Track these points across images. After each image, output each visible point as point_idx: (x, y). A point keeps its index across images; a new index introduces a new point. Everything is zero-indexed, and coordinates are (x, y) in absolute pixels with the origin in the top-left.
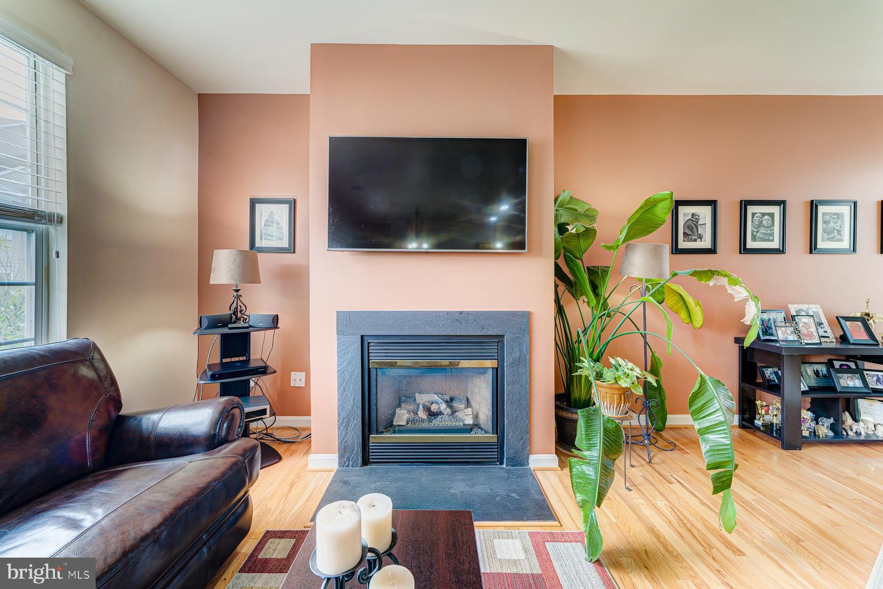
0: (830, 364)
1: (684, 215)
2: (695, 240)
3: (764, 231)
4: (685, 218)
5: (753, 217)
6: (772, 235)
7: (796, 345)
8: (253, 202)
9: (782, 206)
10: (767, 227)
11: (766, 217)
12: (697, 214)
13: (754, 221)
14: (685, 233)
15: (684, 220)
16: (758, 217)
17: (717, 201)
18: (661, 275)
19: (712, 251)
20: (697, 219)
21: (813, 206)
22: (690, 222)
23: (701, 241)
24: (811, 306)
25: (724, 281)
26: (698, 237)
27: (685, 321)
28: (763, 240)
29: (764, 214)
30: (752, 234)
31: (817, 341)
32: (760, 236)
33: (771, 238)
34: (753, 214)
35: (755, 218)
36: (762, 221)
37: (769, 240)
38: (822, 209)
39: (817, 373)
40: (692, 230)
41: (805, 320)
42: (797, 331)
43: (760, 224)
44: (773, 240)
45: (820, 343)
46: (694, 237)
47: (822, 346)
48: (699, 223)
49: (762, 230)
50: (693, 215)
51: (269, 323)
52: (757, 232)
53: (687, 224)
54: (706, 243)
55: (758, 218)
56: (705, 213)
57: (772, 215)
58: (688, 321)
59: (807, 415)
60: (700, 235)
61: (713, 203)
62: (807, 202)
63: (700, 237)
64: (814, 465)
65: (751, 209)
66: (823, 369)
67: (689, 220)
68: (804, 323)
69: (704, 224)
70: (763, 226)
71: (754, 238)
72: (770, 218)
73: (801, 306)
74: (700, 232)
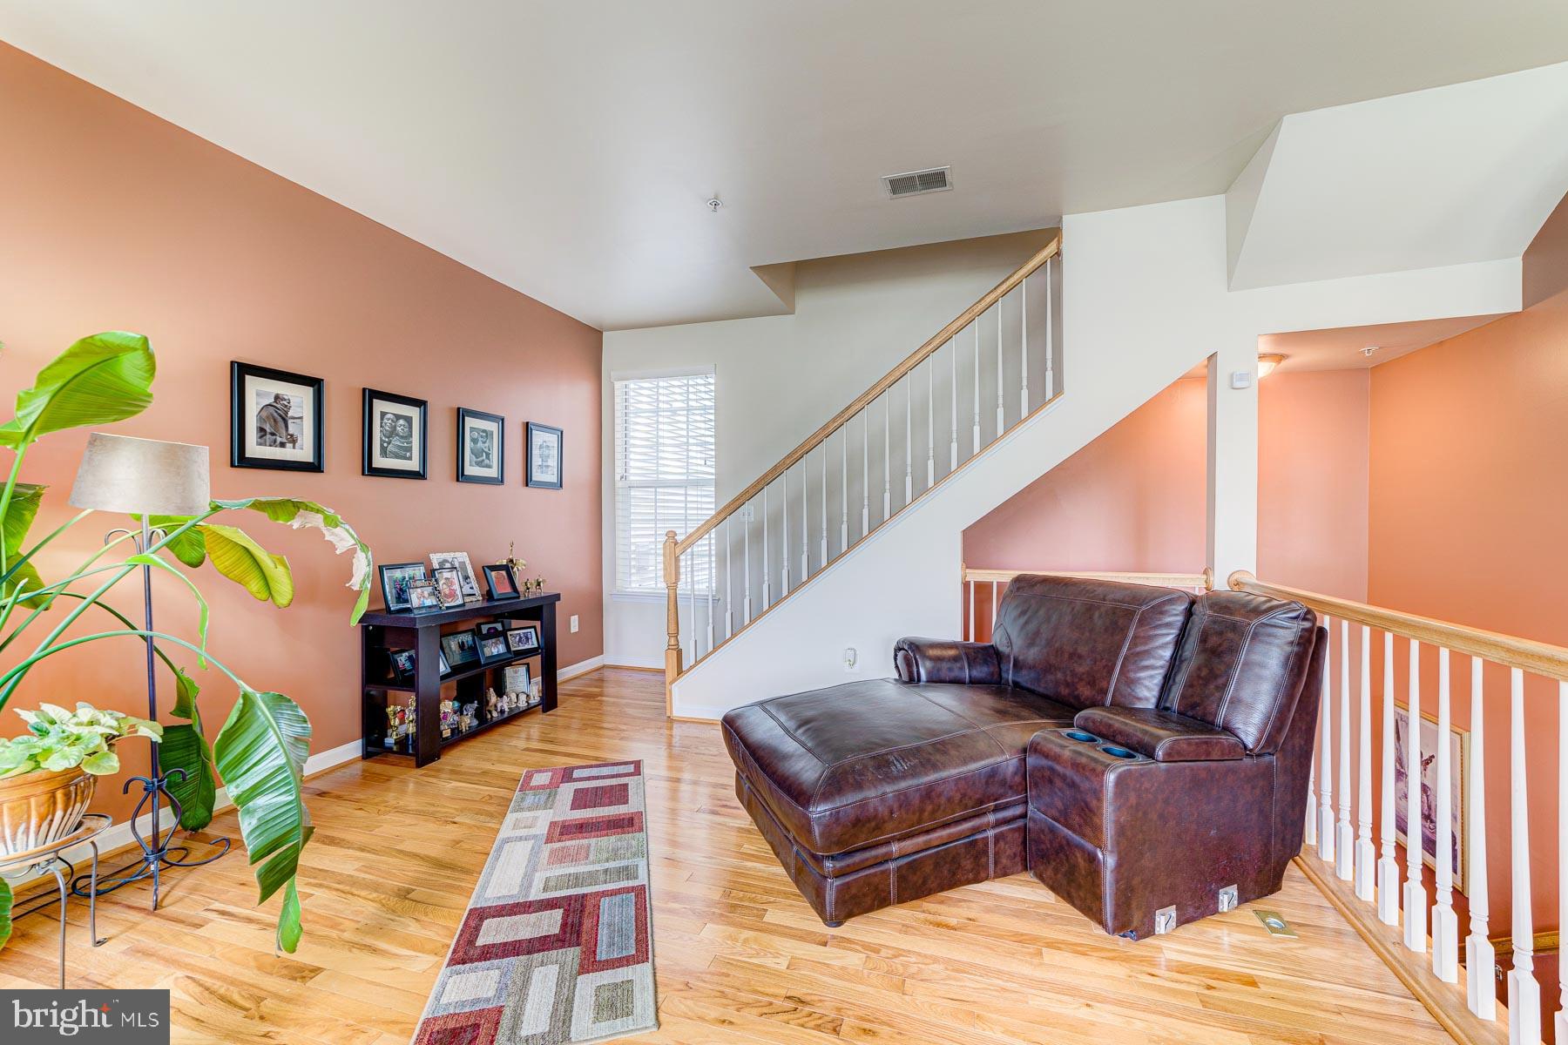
0: (476, 632)
1: (258, 394)
2: (282, 445)
3: (398, 443)
4: (261, 400)
5: (382, 419)
6: (410, 449)
7: (435, 611)
9: (422, 407)
10: (402, 437)
11: (401, 422)
12: (286, 397)
13: (383, 424)
14: (262, 430)
15: (257, 404)
16: (389, 419)
17: (323, 380)
18: (188, 509)
19: (315, 467)
20: (286, 406)
21: (461, 415)
22: (271, 410)
23: (294, 448)
24: (458, 554)
25: (317, 520)
26: (287, 439)
27: (259, 596)
28: (397, 456)
29: (398, 417)
30: (382, 445)
31: (460, 601)
32: (393, 449)
33: (408, 454)
34: (383, 414)
35: (385, 421)
36: (395, 427)
37: (406, 458)
38: (470, 422)
39: (462, 646)
40: (277, 430)
41: (446, 574)
42: (436, 592)
43: (392, 433)
44: (410, 458)
45: (463, 605)
46: (279, 438)
47: (466, 608)
48: (290, 414)
49: (396, 441)
50: (277, 398)
52: (389, 443)
53: (264, 412)
54: (304, 453)
55: (390, 421)
56: (300, 399)
57: (409, 420)
58: (264, 595)
59: (447, 706)
60: (292, 436)
61: (315, 383)
62: (452, 409)
63: (293, 440)
64: (456, 774)
65: (379, 406)
66: (467, 638)
67: (270, 405)
68: (446, 579)
69: (299, 418)
70: (397, 435)
71: (384, 452)
72: (406, 424)
73: (448, 556)
74: (291, 431)
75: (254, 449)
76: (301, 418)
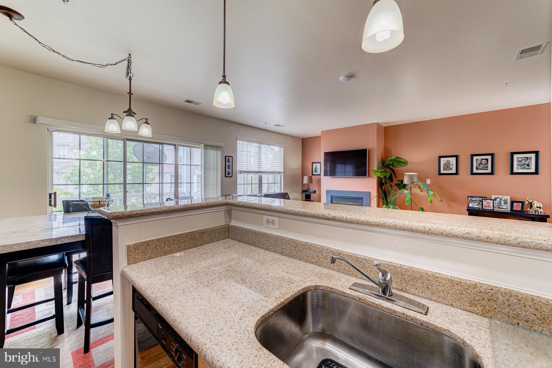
1: (443, 161)
2: (449, 170)
3: (483, 166)
6: (487, 167)
8: (313, 163)
9: (492, 155)
10: (484, 164)
11: (484, 160)
12: (449, 160)
13: (477, 162)
14: (443, 168)
16: (479, 160)
19: (457, 174)
20: (450, 162)
21: (512, 155)
23: (451, 170)
28: (482, 169)
29: (482, 159)
30: (476, 167)
33: (487, 169)
34: (477, 160)
36: (481, 162)
37: (485, 170)
40: (447, 167)
43: (481, 163)
44: (488, 169)
46: (448, 169)
48: (450, 164)
49: (482, 166)
50: (447, 161)
51: (314, 192)
52: (479, 166)
53: (445, 164)
57: (487, 160)
61: (457, 157)
62: (508, 153)
68: (488, 202)
70: (482, 164)
71: (477, 169)
72: (486, 161)
73: (499, 196)
74: (451, 167)
75: (442, 171)
76: (453, 164)
